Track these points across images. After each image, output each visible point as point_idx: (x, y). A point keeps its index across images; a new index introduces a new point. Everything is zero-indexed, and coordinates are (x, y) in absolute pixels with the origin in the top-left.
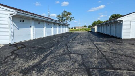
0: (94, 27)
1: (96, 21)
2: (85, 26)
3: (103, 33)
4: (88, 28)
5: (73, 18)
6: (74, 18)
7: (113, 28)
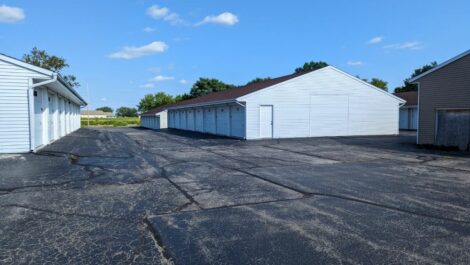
0: (157, 114)
1: (151, 96)
2: (106, 110)
3: (193, 130)
4: (118, 115)
5: (73, 79)
6: (76, 81)
7: (224, 117)
